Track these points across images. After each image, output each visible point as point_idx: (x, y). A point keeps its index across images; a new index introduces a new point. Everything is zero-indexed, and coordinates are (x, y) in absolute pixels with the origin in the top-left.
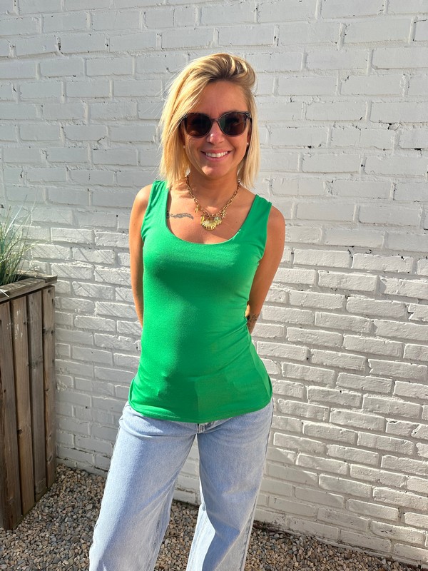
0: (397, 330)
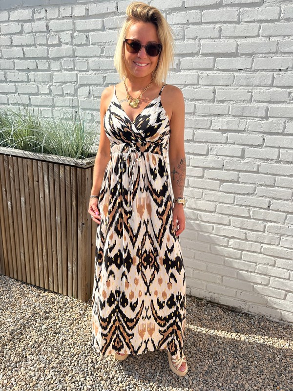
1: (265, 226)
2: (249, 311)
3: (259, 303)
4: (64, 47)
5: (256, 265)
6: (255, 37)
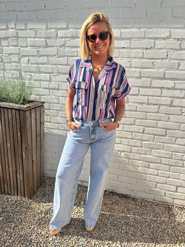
0: (178, 119)
1: (142, 143)
2: (135, 196)
3: (141, 191)
4: (10, 30)
5: (138, 168)
6: (131, 28)
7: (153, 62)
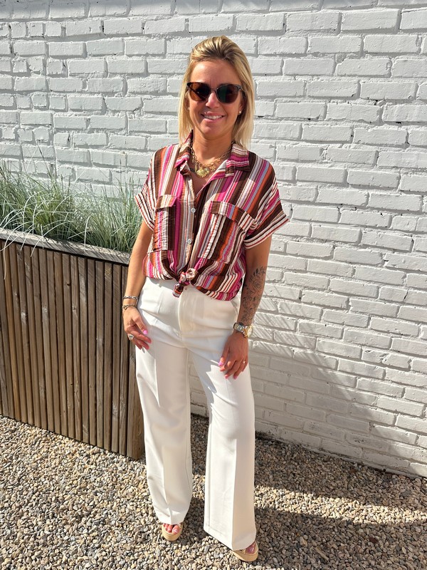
0: (374, 275)
1: (296, 323)
2: (281, 438)
3: (294, 428)
4: (34, 77)
6: (277, 75)
7: (322, 150)
